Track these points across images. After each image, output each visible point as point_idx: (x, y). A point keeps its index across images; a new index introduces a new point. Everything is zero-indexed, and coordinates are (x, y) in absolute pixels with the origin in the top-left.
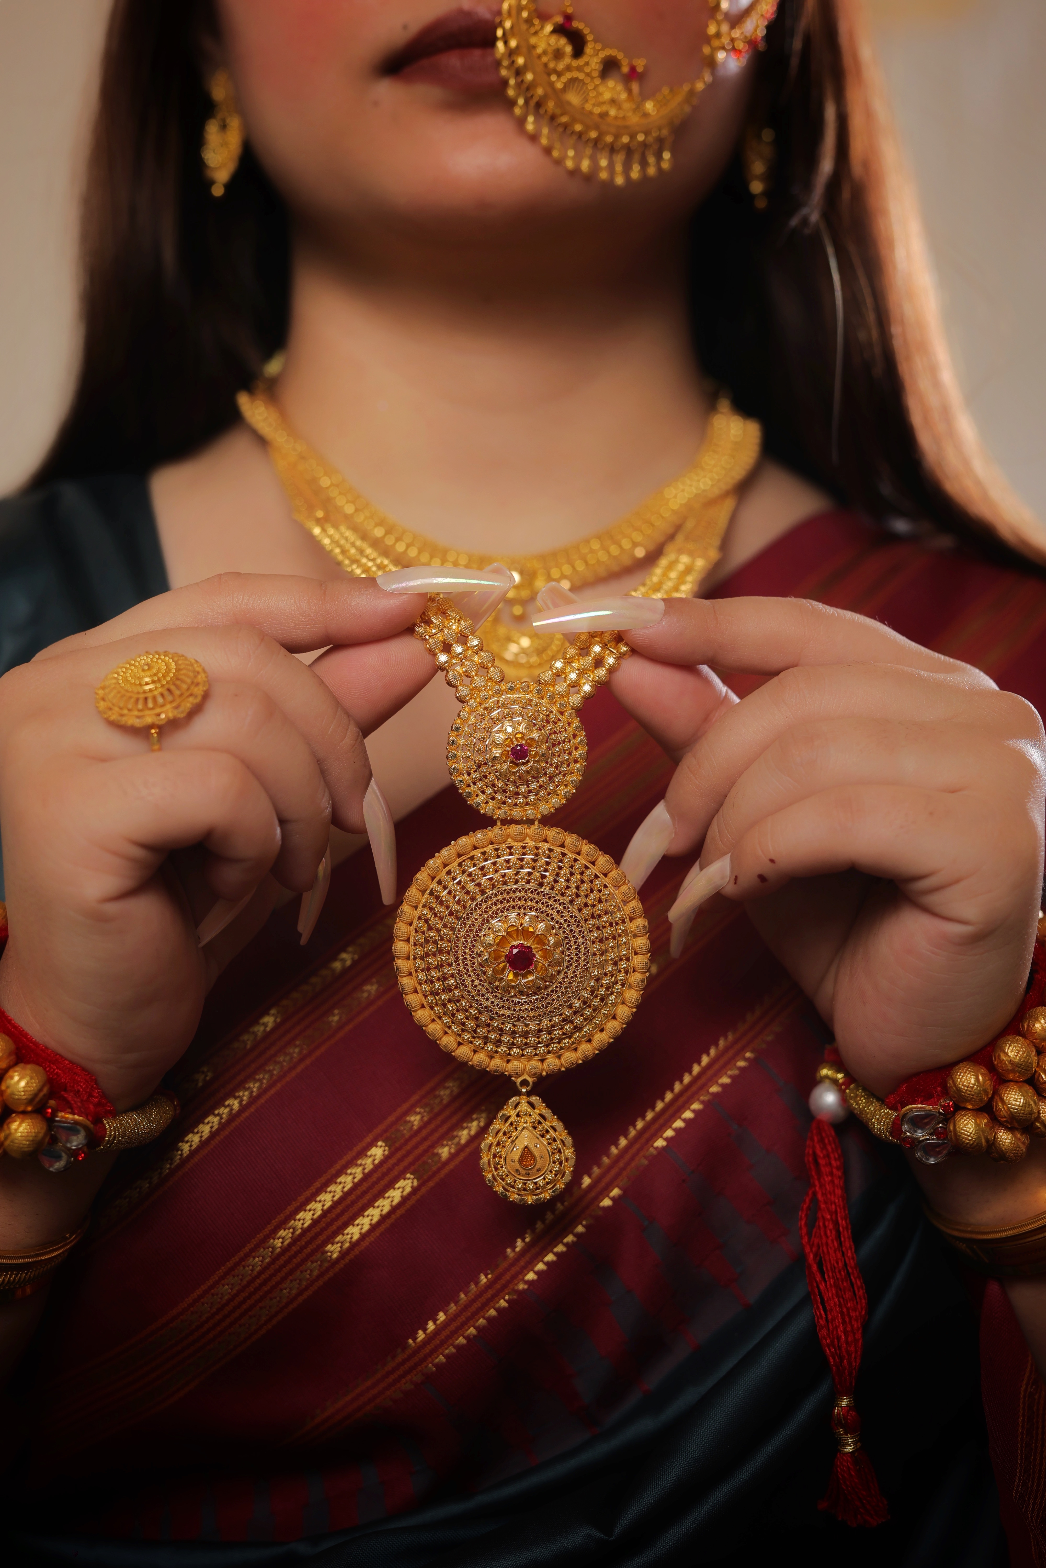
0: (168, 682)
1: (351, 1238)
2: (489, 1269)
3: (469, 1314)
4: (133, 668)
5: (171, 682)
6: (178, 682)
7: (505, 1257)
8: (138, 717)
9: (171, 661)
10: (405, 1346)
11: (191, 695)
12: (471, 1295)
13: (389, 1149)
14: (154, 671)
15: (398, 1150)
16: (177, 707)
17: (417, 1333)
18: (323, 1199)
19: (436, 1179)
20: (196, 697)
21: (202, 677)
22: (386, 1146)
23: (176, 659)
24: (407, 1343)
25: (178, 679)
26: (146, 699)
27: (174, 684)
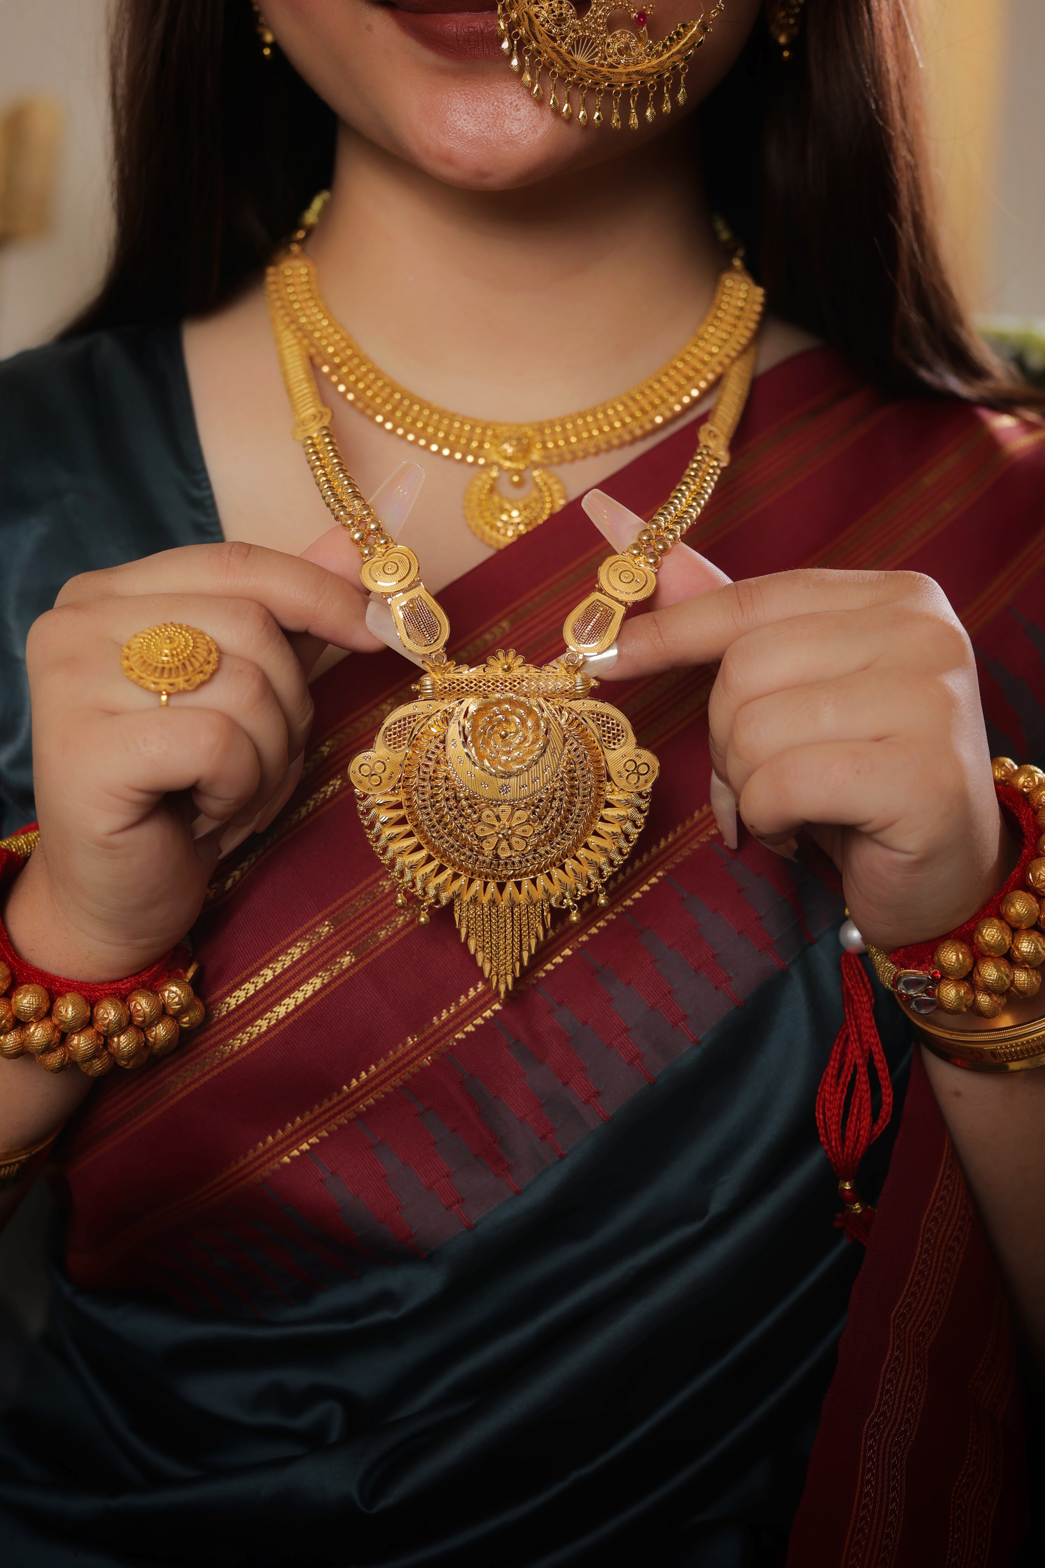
0: (184, 658)
1: (278, 1016)
2: (416, 1034)
3: (397, 1068)
4: (157, 637)
5: (187, 658)
6: (192, 659)
7: (432, 1024)
8: (155, 683)
9: (190, 638)
10: (340, 1091)
11: (201, 672)
12: (399, 1054)
13: (335, 928)
14: (175, 645)
15: (342, 929)
16: (187, 681)
17: (351, 1081)
18: (256, 981)
19: (374, 956)
20: (205, 674)
21: (213, 657)
22: (332, 925)
23: (195, 636)
24: (341, 1088)
25: (194, 656)
26: (163, 668)
27: (189, 661)
